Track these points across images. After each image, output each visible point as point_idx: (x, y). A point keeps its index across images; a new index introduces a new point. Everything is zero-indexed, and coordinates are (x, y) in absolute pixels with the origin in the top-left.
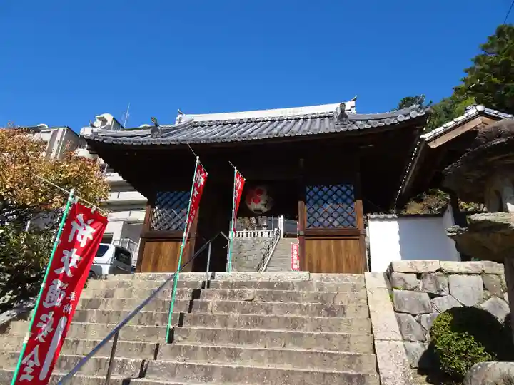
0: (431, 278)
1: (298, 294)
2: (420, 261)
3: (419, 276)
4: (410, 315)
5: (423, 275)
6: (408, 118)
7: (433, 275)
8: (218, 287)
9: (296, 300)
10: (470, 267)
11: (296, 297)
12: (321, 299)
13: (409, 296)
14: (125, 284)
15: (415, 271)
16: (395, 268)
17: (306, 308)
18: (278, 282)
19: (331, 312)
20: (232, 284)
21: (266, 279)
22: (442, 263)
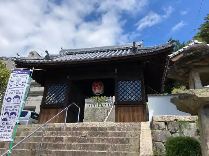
0: (171, 124)
1: (108, 133)
2: (167, 116)
3: (166, 123)
4: (161, 143)
5: (168, 122)
6: (164, 48)
7: (173, 122)
8: (70, 130)
9: (106, 136)
10: (190, 118)
11: (107, 134)
12: (119, 135)
13: (161, 133)
14: (27, 129)
15: (164, 120)
16: (154, 119)
17: (110, 140)
18: (99, 127)
19: (122, 141)
20: (77, 128)
21: (93, 126)
22: (177, 116)
